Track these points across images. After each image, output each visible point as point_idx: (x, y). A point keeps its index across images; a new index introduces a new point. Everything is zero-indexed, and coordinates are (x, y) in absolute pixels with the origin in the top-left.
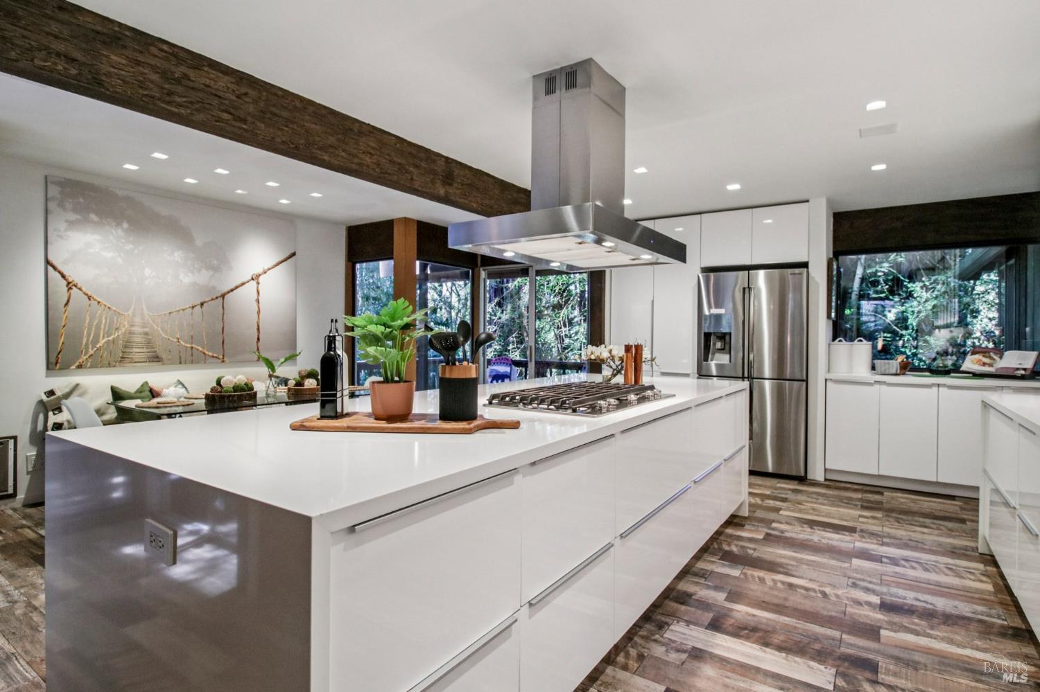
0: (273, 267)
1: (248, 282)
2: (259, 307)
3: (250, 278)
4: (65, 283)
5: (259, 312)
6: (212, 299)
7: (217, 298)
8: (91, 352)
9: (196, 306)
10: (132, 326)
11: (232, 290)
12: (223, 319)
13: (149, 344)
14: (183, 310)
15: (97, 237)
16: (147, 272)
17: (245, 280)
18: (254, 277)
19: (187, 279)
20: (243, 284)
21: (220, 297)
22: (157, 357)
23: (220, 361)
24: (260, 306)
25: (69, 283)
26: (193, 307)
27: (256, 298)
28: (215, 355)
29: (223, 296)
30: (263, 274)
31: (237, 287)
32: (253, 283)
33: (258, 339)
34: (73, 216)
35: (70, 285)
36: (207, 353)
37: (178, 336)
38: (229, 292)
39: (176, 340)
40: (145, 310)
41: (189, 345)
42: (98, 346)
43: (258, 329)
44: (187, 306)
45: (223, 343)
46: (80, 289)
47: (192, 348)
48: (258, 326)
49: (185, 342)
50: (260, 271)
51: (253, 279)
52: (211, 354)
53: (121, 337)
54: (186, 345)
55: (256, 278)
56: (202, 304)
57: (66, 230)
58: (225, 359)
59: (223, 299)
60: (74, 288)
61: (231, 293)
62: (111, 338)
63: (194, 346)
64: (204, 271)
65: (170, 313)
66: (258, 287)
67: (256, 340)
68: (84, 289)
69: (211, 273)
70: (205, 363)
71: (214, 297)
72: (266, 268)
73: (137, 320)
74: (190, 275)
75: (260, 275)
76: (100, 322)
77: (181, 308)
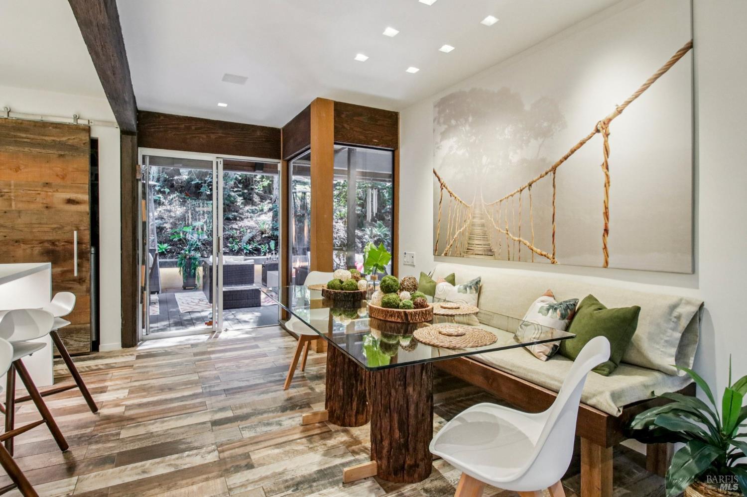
0: (636, 97)
1: (590, 138)
2: (607, 176)
3: (593, 130)
4: (440, 184)
5: (607, 184)
6: (541, 177)
7: (547, 173)
8: (451, 242)
9: (524, 188)
10: (474, 218)
11: (566, 158)
12: (553, 202)
13: (485, 235)
14: (512, 195)
15: (455, 139)
16: (484, 160)
17: (585, 137)
18: (599, 127)
19: (515, 157)
20: (582, 144)
21: (550, 171)
22: (490, 251)
23: (549, 261)
24: (610, 173)
25: (442, 184)
26: (521, 190)
27: (603, 160)
28: (544, 253)
29: (554, 169)
30: (615, 116)
31: (572, 152)
32: (599, 137)
33: (606, 231)
34: (444, 128)
35: (443, 186)
36: (535, 249)
37: (507, 228)
38: (561, 162)
39: (505, 232)
40: (483, 201)
41: (517, 239)
42: (455, 237)
43: (606, 214)
44: (516, 191)
45: (553, 236)
46: (446, 188)
47: (520, 241)
48: (606, 208)
49: (514, 234)
50: (611, 111)
51: (598, 131)
52: (539, 251)
53: (467, 229)
54: (514, 238)
55: (603, 128)
56: (530, 185)
57: (441, 141)
58: (556, 260)
59: (554, 173)
60: (444, 187)
61: (565, 162)
62: (461, 230)
63: (521, 239)
64: (533, 142)
65: (501, 201)
66: (606, 142)
67: (603, 231)
68: (448, 188)
69: (540, 140)
70: (533, 262)
71: (544, 173)
72: (621, 103)
73: (477, 211)
74: (518, 151)
75: (610, 120)
76: (456, 214)
77: (510, 194)
